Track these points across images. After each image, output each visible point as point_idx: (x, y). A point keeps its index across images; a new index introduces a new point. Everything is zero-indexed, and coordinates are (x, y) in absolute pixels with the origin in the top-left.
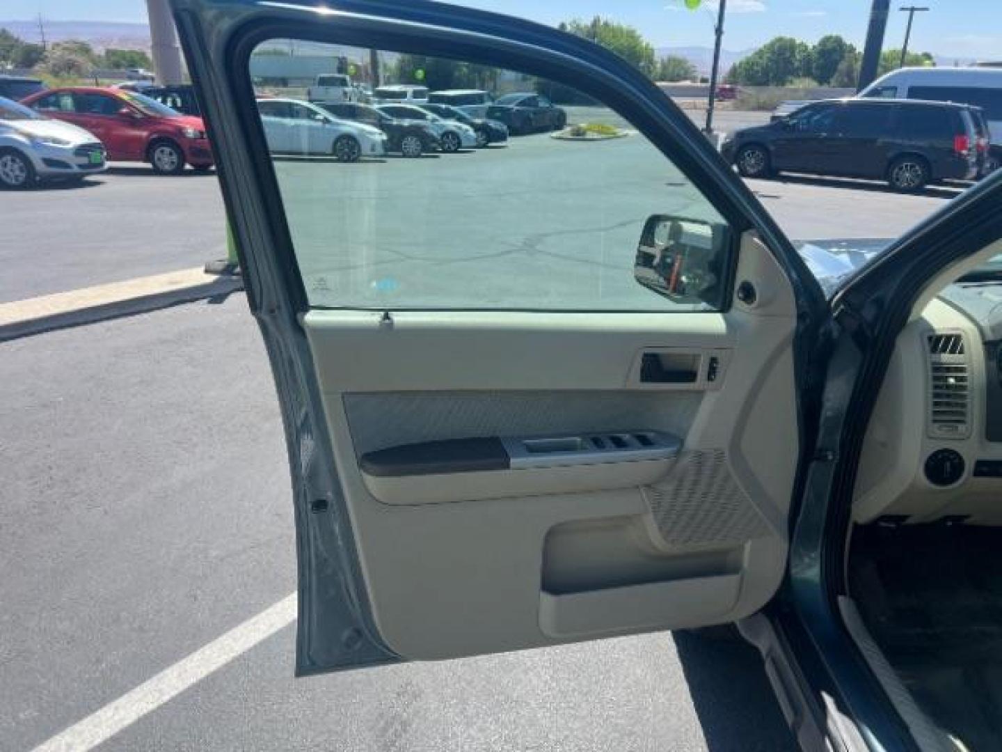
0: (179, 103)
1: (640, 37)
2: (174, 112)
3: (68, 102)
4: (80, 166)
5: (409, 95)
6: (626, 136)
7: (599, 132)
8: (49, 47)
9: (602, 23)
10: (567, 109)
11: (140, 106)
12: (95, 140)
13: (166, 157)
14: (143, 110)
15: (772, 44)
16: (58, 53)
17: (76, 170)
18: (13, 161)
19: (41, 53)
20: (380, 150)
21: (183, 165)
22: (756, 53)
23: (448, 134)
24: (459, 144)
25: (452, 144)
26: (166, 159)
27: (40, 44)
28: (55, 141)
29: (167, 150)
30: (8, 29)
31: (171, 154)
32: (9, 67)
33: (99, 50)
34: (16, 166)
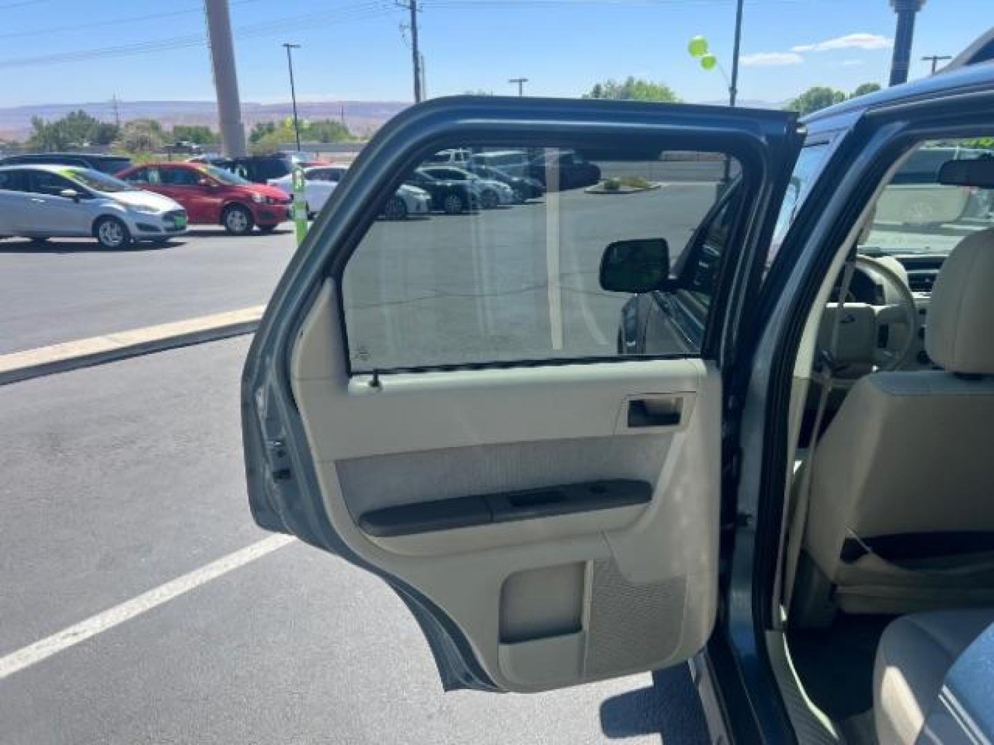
0: (245, 173)
1: (672, 94)
2: (242, 180)
3: (154, 176)
4: (168, 230)
5: (452, 156)
6: (659, 187)
7: (632, 185)
8: (122, 126)
9: (635, 83)
10: (600, 165)
11: (216, 177)
12: (179, 207)
13: (237, 220)
14: (219, 180)
15: (809, 94)
16: (132, 131)
17: (164, 233)
18: (112, 227)
19: (116, 131)
20: (424, 209)
21: (252, 227)
22: (793, 104)
23: (486, 192)
24: (497, 201)
25: (490, 200)
26: (237, 221)
27: (115, 124)
28: (146, 208)
29: (238, 214)
30: (84, 110)
31: (241, 218)
32: (86, 145)
33: (167, 127)
34: (114, 231)
